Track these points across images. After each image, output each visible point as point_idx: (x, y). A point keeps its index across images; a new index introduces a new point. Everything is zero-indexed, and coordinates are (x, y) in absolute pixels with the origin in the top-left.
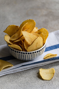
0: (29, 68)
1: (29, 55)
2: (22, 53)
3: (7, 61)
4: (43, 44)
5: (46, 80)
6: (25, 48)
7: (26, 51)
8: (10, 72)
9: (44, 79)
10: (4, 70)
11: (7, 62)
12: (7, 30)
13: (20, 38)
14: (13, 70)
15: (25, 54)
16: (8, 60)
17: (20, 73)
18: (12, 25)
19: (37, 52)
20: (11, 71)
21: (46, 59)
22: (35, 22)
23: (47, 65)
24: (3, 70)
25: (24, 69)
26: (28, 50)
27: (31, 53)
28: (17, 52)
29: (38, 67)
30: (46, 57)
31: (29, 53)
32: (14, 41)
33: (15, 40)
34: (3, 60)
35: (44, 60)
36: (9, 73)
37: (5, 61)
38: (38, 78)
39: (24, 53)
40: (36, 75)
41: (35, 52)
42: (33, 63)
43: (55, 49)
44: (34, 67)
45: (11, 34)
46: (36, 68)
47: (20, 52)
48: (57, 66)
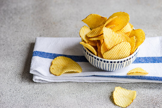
0: (103, 82)
1: (105, 64)
2: (95, 58)
3: (78, 62)
4: (130, 53)
5: (118, 106)
6: (102, 52)
7: (102, 57)
8: (75, 80)
9: (116, 104)
10: (66, 75)
11: (77, 64)
12: (86, 19)
13: (99, 36)
14: (78, 78)
15: (100, 61)
16: (80, 61)
17: (88, 84)
18: (95, 14)
19: (118, 62)
20: (75, 78)
21: (130, 75)
22: (129, 17)
23: (131, 83)
24: (64, 75)
25: (96, 80)
26: (104, 56)
27: (108, 62)
28: (90, 55)
29: (117, 83)
30: (129, 73)
31: (105, 61)
32: (90, 38)
33: (92, 38)
34: (72, 59)
35: (126, 75)
36: (72, 81)
37: (75, 61)
38: (109, 100)
39: (98, 59)
40: (108, 95)
41: (115, 62)
42: (109, 76)
43: (152, 62)
44: (111, 82)
45: (93, 26)
46: (113, 84)
47: (92, 56)
48: (144, 90)
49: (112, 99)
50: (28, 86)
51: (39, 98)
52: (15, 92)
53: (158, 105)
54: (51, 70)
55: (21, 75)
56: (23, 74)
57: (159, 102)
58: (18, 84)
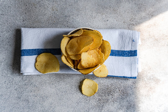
9: (83, 94)
38: (78, 90)
40: (78, 85)
49: (80, 88)
50: (18, 77)
51: (28, 89)
52: (9, 84)
53: (111, 93)
54: (36, 66)
55: (11, 66)
56: (13, 65)
57: (112, 90)
58: (11, 76)
